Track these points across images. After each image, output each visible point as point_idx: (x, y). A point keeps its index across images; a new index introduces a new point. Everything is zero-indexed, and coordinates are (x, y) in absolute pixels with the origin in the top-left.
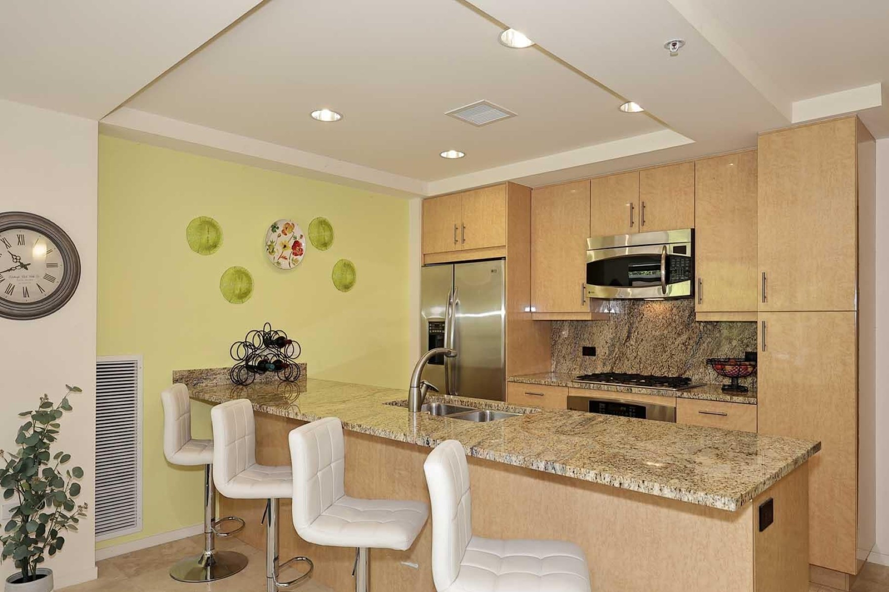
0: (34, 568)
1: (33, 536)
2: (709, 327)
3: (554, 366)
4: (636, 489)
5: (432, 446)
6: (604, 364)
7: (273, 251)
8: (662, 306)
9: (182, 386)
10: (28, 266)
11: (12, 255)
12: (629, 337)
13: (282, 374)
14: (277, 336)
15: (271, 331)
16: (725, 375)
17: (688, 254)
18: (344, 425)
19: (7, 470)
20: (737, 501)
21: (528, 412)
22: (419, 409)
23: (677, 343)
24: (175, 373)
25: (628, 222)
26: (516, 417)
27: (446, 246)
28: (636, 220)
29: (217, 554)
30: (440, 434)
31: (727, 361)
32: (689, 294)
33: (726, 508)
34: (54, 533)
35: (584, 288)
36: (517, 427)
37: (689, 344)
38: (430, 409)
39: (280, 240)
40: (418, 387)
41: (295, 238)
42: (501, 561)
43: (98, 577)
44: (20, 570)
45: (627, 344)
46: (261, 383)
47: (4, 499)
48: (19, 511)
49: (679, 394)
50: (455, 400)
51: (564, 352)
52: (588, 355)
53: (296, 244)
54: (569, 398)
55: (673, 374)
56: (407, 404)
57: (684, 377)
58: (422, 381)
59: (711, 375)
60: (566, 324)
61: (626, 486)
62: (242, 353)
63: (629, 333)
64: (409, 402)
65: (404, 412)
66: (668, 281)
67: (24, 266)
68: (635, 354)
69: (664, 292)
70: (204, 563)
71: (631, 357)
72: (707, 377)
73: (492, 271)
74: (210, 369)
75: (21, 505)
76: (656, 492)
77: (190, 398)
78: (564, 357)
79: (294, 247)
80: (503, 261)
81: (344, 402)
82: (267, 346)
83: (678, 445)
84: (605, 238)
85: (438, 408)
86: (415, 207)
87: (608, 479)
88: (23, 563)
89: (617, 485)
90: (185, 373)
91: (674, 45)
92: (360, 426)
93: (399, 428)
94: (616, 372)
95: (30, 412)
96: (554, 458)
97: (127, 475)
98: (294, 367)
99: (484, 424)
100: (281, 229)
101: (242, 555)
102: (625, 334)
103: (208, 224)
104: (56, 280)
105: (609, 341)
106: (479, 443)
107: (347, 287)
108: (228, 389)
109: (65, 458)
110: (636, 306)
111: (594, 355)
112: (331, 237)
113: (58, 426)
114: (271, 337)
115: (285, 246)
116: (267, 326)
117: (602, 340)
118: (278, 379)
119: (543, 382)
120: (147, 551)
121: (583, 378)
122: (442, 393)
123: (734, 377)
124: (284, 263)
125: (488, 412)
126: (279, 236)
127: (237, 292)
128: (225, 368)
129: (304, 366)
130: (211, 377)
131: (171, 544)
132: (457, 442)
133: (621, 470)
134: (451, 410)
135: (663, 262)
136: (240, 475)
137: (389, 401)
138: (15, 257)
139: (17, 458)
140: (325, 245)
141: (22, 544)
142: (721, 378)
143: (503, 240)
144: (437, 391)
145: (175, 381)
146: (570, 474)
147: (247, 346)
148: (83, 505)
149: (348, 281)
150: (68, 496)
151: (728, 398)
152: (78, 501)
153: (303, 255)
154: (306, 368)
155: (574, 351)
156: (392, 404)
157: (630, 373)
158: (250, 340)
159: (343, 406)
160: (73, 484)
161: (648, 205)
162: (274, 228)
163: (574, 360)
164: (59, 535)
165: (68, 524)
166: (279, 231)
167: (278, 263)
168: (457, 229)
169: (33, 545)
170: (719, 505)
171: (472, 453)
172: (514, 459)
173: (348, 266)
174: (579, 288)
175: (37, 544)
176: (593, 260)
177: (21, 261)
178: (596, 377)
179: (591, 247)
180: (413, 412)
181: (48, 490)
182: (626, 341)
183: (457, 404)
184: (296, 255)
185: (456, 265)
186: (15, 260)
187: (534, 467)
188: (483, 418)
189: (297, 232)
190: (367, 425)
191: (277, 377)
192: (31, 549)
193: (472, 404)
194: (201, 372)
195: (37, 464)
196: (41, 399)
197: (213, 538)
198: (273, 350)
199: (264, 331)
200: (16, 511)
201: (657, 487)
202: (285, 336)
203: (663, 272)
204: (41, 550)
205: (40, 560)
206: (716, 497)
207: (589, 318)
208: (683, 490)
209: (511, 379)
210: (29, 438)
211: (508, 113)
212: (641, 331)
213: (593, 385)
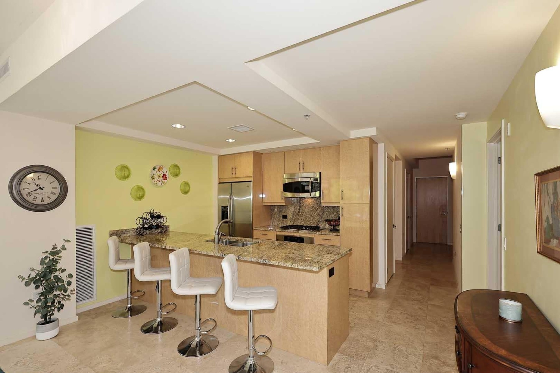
0: (50, 318)
1: (50, 304)
2: (327, 207)
3: (272, 223)
4: (291, 266)
5: (224, 257)
6: (290, 222)
7: (154, 178)
8: (311, 200)
9: (115, 237)
10: (43, 189)
11: (36, 184)
12: (299, 211)
13: (159, 230)
14: (157, 214)
15: (154, 212)
16: (332, 226)
17: (319, 181)
18: (190, 250)
19: (36, 277)
20: (319, 268)
21: (260, 242)
22: (219, 243)
23: (316, 214)
24: (110, 231)
25: (298, 169)
26: (255, 244)
27: (228, 176)
28: (301, 169)
29: (133, 306)
30: (227, 252)
31: (332, 220)
32: (319, 196)
33: (315, 270)
34: (59, 302)
35: (282, 193)
36: (255, 248)
37: (320, 214)
38: (223, 242)
39: (157, 174)
40: (218, 234)
41: (164, 173)
42: (248, 294)
43: (78, 320)
44: (44, 319)
45: (299, 214)
46: (149, 234)
47: (35, 290)
48: (42, 294)
49: (315, 233)
50: (232, 238)
51: (275, 217)
52: (285, 218)
53: (164, 175)
54: (277, 235)
55: (314, 225)
56: (213, 241)
57: (318, 226)
58: (219, 232)
59: (327, 226)
60: (276, 207)
61: (287, 266)
62: (141, 222)
63: (299, 210)
64: (214, 241)
65: (212, 244)
66: (312, 191)
67: (41, 188)
68: (301, 218)
69: (311, 195)
70: (127, 310)
71: (300, 219)
72: (326, 226)
73: (247, 186)
74: (127, 229)
75: (43, 291)
76: (296, 267)
77: (119, 242)
78: (276, 219)
79: (163, 177)
80: (251, 182)
81: (188, 241)
82: (152, 219)
83: (308, 252)
84: (291, 175)
85: (226, 242)
86: (215, 159)
87: (282, 264)
88: (44, 316)
89: (285, 266)
90: (115, 231)
91: (307, 116)
92: (196, 251)
93: (211, 250)
94: (295, 225)
95: (48, 252)
96: (266, 258)
97: (90, 276)
98: (164, 227)
99: (243, 247)
100: (157, 169)
101: (144, 306)
102: (298, 210)
103: (125, 168)
104: (57, 194)
105: (292, 213)
106: (241, 255)
107: (186, 193)
108: (135, 237)
109: (64, 270)
110: (302, 200)
111: (287, 218)
112: (180, 172)
113: (60, 257)
114: (154, 215)
115: (159, 176)
116: (152, 210)
117: (290, 212)
118: (157, 232)
119: (267, 230)
120: (99, 308)
121: (282, 227)
122: (227, 236)
123: (334, 226)
124: (159, 183)
125: (245, 242)
126: (157, 172)
127: (138, 196)
128: (133, 229)
129: (168, 226)
130: (127, 233)
131: (110, 304)
132: (233, 254)
133: (287, 261)
134: (231, 243)
135: (310, 184)
136: (145, 272)
137: (206, 240)
138: (37, 185)
139: (40, 271)
140: (177, 175)
141: (45, 308)
142: (330, 227)
143: (251, 175)
144: (225, 236)
145: (111, 235)
146: (270, 263)
147: (143, 219)
148: (73, 289)
149: (187, 190)
150: (66, 286)
151: (331, 234)
152: (70, 288)
153: (167, 180)
154: (169, 227)
155: (279, 217)
156: (207, 241)
157: (300, 225)
158: (144, 216)
159: (188, 243)
160: (68, 281)
161: (305, 163)
162: (154, 169)
163: (279, 220)
164: (62, 303)
165: (66, 298)
166: (156, 170)
167: (156, 183)
168: (233, 169)
169: (50, 308)
170: (314, 270)
171: (238, 258)
172: (253, 259)
173: (187, 184)
174: (280, 193)
175: (51, 307)
176: (286, 182)
177: (40, 186)
178: (287, 227)
179: (286, 177)
180: (216, 244)
181: (56, 284)
182: (298, 213)
183: (233, 240)
184: (164, 180)
185: (232, 183)
186: (37, 186)
187: (259, 262)
188: (243, 245)
189: (165, 170)
190: (199, 250)
191: (156, 231)
192: (49, 309)
193: (239, 240)
194: (123, 231)
195: (51, 273)
196: (53, 246)
197: (131, 299)
198: (155, 220)
199: (151, 212)
200: (40, 294)
201: (296, 265)
202: (160, 214)
203: (310, 187)
204: (54, 310)
205: (53, 314)
206: (313, 267)
207: (284, 204)
208: (304, 266)
209: (255, 229)
210: (47, 263)
211: (252, 129)
212: (304, 209)
213: (286, 230)
